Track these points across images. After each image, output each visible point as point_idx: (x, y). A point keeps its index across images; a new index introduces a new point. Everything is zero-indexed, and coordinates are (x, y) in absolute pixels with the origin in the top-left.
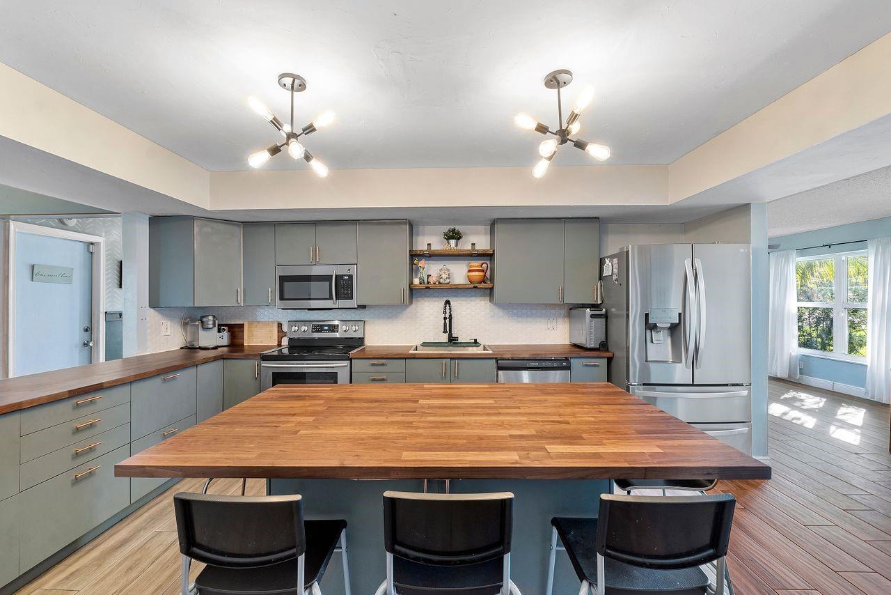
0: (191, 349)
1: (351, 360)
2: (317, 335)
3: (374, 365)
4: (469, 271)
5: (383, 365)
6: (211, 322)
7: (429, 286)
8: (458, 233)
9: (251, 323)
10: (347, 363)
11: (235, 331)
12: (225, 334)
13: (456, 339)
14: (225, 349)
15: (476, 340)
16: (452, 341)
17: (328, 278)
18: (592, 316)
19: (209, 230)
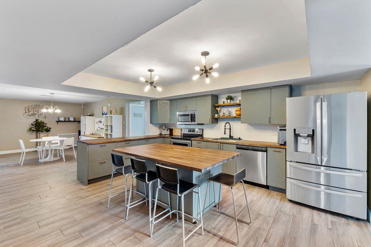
0: (161, 134)
1: (191, 141)
2: (190, 133)
3: (198, 143)
4: (236, 111)
5: (200, 143)
6: (164, 128)
7: (219, 117)
8: (231, 97)
9: (175, 128)
10: (190, 142)
11: (171, 130)
12: (169, 131)
13: (232, 137)
14: (169, 135)
15: (239, 138)
16: (231, 137)
17: (188, 115)
18: (280, 130)
19: (161, 103)
